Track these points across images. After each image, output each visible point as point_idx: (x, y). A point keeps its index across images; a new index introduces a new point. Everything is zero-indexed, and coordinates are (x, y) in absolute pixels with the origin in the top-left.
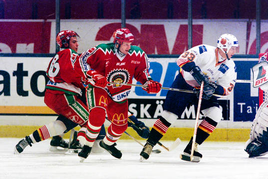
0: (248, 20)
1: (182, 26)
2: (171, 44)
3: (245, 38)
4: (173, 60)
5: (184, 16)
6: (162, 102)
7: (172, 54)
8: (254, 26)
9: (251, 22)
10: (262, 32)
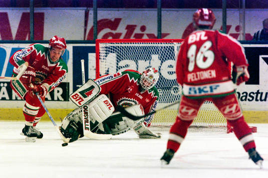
0: (86, 8)
1: (24, 14)
2: (14, 31)
3: (83, 25)
4: (16, 46)
5: (26, 5)
6: (6, 85)
7: (15, 40)
8: (91, 14)
9: (89, 11)
10: (98, 19)
